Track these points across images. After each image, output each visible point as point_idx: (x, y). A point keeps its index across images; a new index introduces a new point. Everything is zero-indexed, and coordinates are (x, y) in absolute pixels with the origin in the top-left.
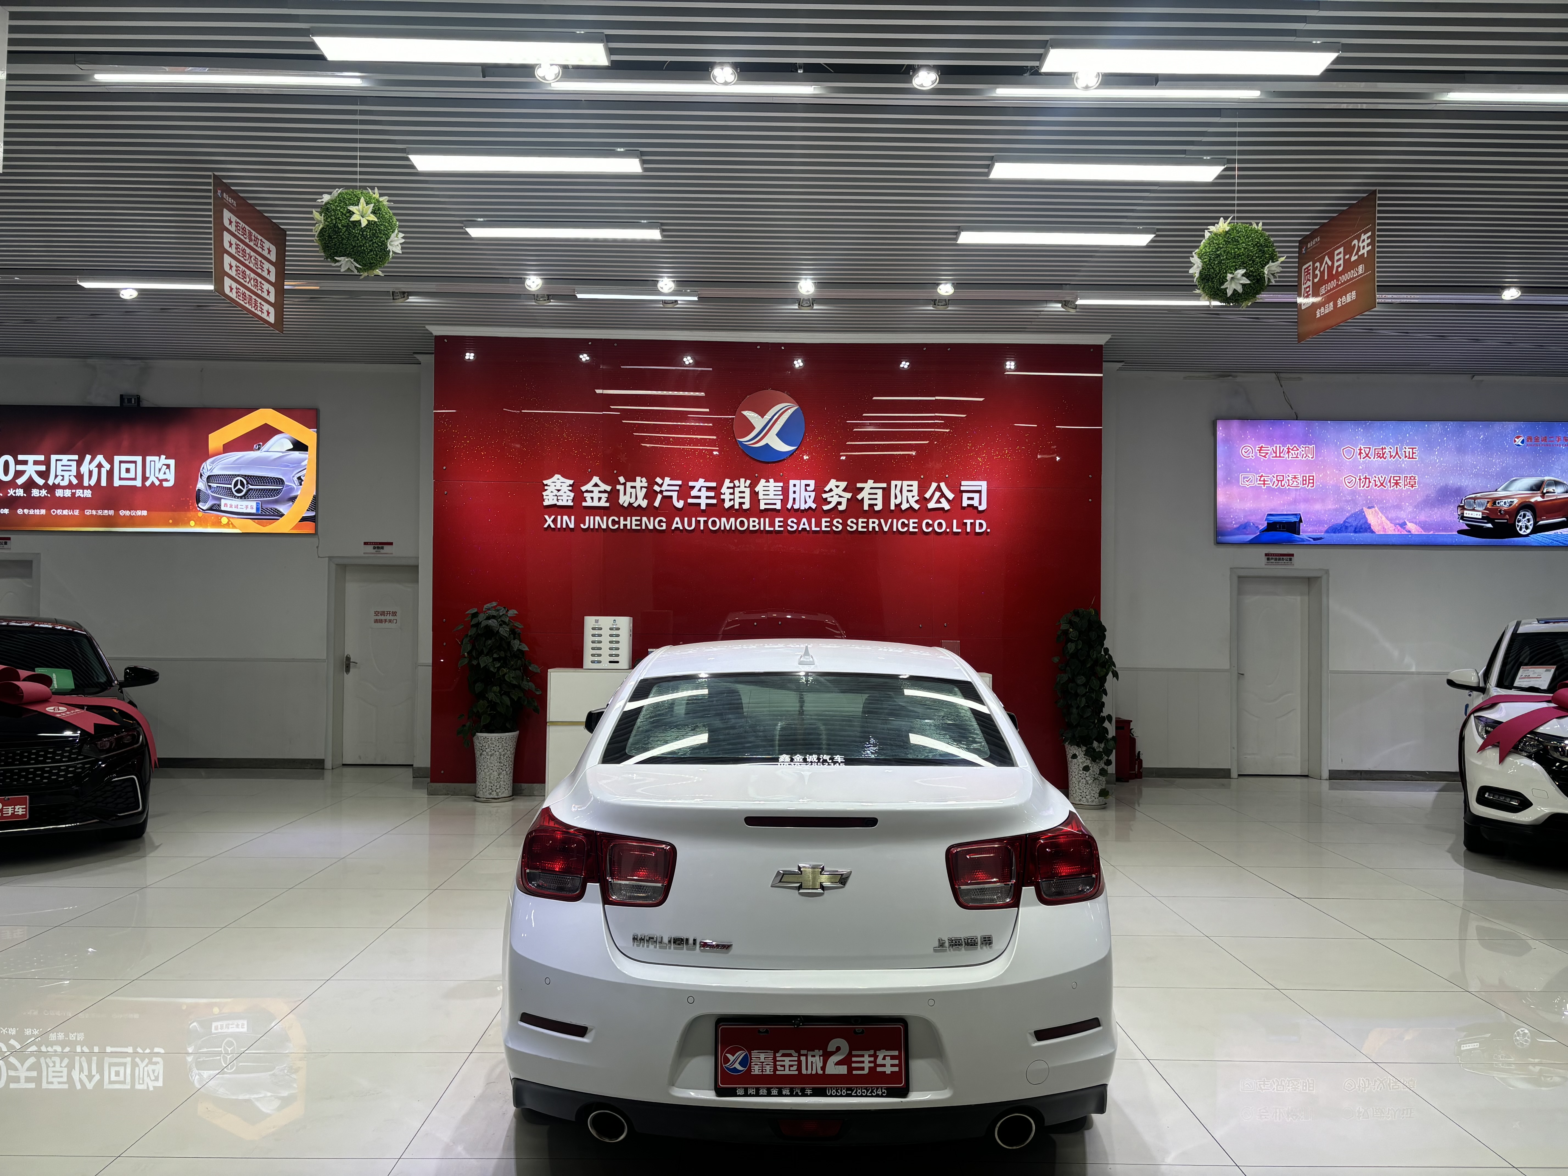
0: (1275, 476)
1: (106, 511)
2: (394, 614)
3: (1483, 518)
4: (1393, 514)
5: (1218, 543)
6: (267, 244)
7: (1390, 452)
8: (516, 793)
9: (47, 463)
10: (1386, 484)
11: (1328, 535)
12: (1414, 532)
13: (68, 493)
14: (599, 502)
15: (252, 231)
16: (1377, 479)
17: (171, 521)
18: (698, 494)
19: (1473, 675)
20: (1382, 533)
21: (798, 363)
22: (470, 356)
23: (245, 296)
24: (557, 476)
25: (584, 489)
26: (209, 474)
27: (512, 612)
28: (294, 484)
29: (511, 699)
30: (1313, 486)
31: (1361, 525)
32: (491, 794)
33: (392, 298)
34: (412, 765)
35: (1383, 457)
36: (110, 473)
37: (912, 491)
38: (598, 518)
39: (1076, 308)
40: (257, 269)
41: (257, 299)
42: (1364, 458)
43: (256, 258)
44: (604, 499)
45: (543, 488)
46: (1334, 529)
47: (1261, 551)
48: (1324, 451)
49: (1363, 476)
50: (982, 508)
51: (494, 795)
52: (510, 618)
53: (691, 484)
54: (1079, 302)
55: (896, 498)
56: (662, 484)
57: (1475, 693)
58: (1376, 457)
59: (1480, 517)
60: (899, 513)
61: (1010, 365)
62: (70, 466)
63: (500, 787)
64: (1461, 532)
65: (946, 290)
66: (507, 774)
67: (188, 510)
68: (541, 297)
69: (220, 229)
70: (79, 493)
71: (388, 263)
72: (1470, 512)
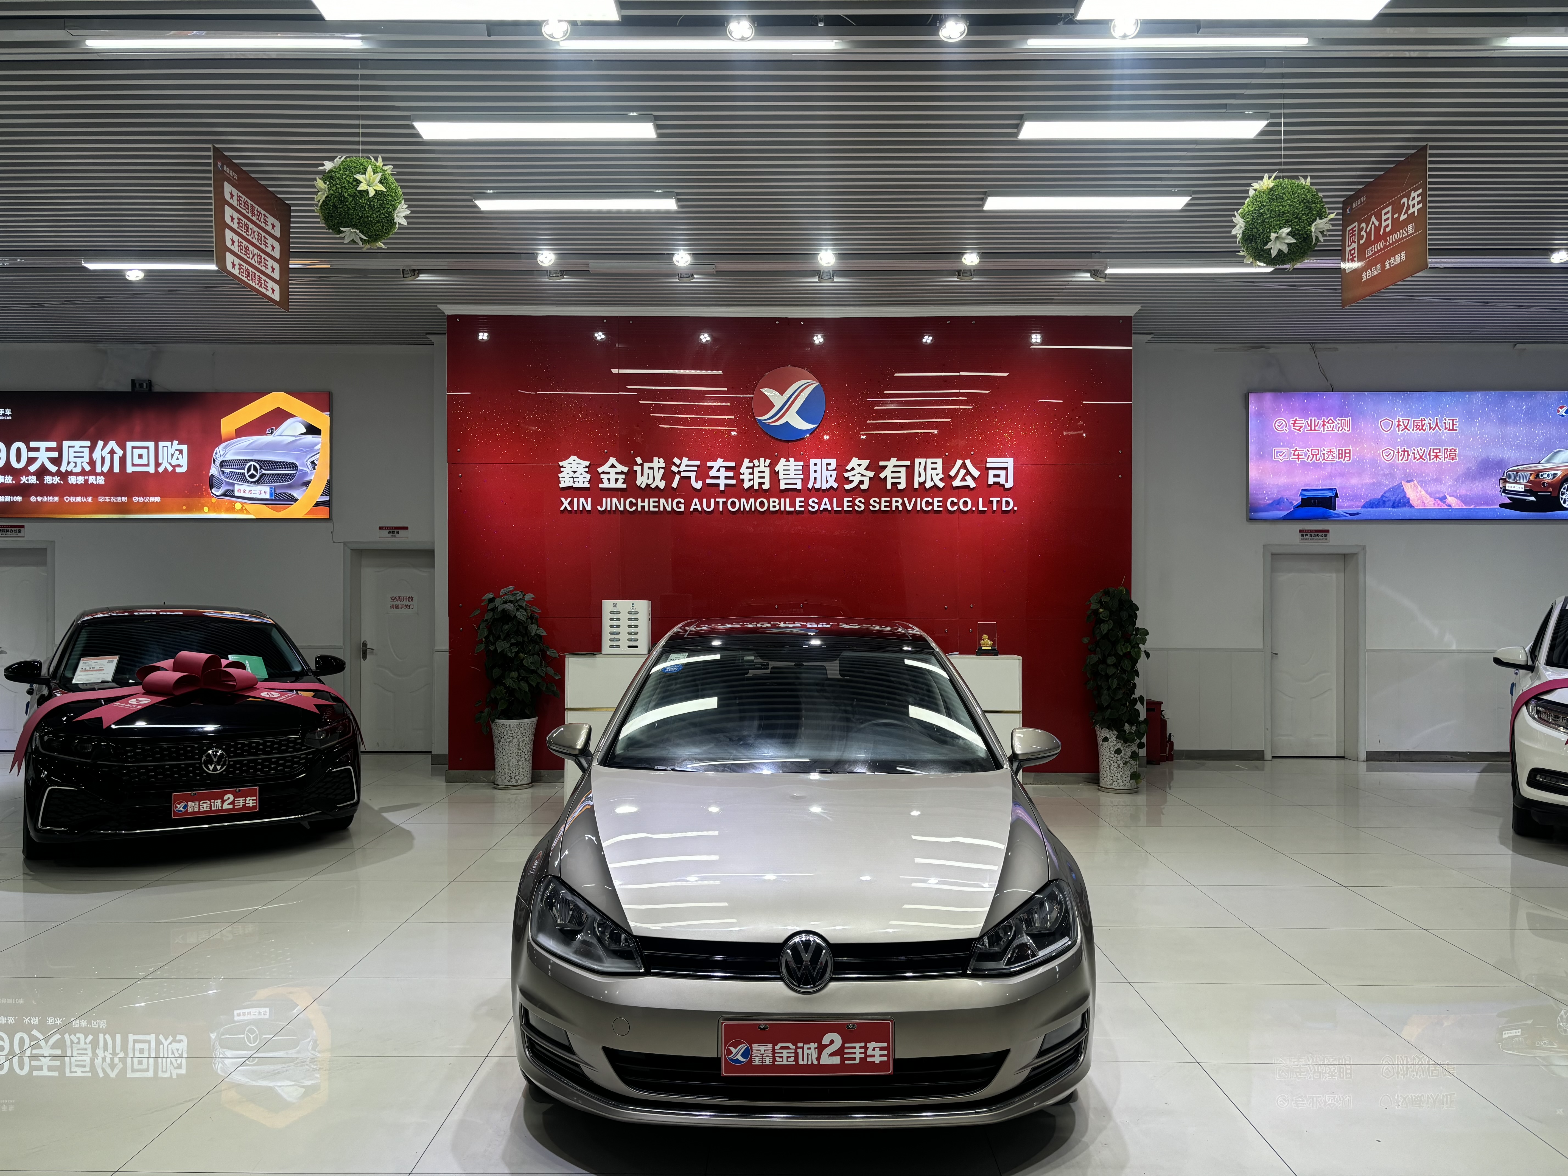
0: (1310, 450)
1: (119, 498)
2: (411, 599)
3: (1526, 491)
4: (1433, 488)
5: (1251, 520)
6: (271, 219)
7: (1430, 423)
8: (535, 780)
9: (59, 449)
10: (1426, 457)
11: (1366, 510)
12: (1454, 506)
13: (81, 480)
14: (616, 483)
15: (255, 205)
16: (1416, 452)
17: (184, 507)
18: (717, 474)
19: (1521, 653)
20: (1421, 508)
21: (818, 339)
22: (483, 336)
23: (249, 273)
24: (573, 457)
25: (600, 470)
26: (222, 459)
27: (529, 597)
28: (308, 468)
29: (530, 685)
30: (1349, 460)
31: (1400, 500)
32: (509, 781)
33: (402, 276)
34: (431, 752)
35: (1422, 429)
36: (123, 460)
37: (936, 469)
38: (615, 500)
39: (1105, 278)
40: (261, 244)
41: (261, 276)
42: (1402, 431)
43: (259, 233)
44: (621, 481)
45: (559, 470)
46: (1372, 504)
47: (1295, 528)
48: (1362, 423)
49: (1401, 449)
50: (1010, 484)
51: (513, 782)
52: (527, 602)
53: (709, 464)
54: (1109, 271)
55: (920, 476)
56: (681, 464)
57: (1521, 672)
58: (1415, 429)
59: (1523, 490)
60: (923, 491)
61: (1036, 338)
62: (83, 452)
63: (519, 774)
64: (1503, 506)
65: (971, 259)
66: (526, 761)
67: (202, 496)
68: (554, 273)
69: (221, 202)
70: (92, 480)
71: (392, 234)
72: (1513, 485)
